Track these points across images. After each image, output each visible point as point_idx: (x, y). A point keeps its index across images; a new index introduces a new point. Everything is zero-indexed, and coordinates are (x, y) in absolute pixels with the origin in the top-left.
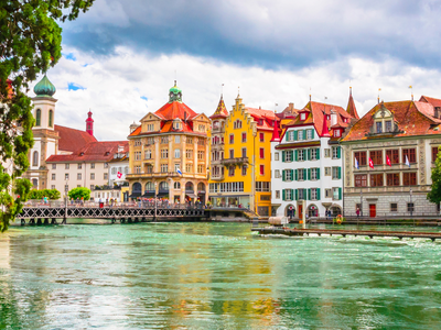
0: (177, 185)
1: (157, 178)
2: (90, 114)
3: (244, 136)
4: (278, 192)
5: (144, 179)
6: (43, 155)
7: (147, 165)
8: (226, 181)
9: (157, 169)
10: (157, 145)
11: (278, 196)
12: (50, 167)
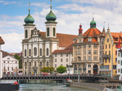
0: (90, 66)
1: (82, 63)
2: (81, 26)
3: (110, 45)
4: (119, 70)
5: (78, 63)
6: (51, 50)
7: (79, 57)
8: (105, 65)
9: (82, 59)
10: (82, 49)
11: (119, 71)
12: (54, 56)
